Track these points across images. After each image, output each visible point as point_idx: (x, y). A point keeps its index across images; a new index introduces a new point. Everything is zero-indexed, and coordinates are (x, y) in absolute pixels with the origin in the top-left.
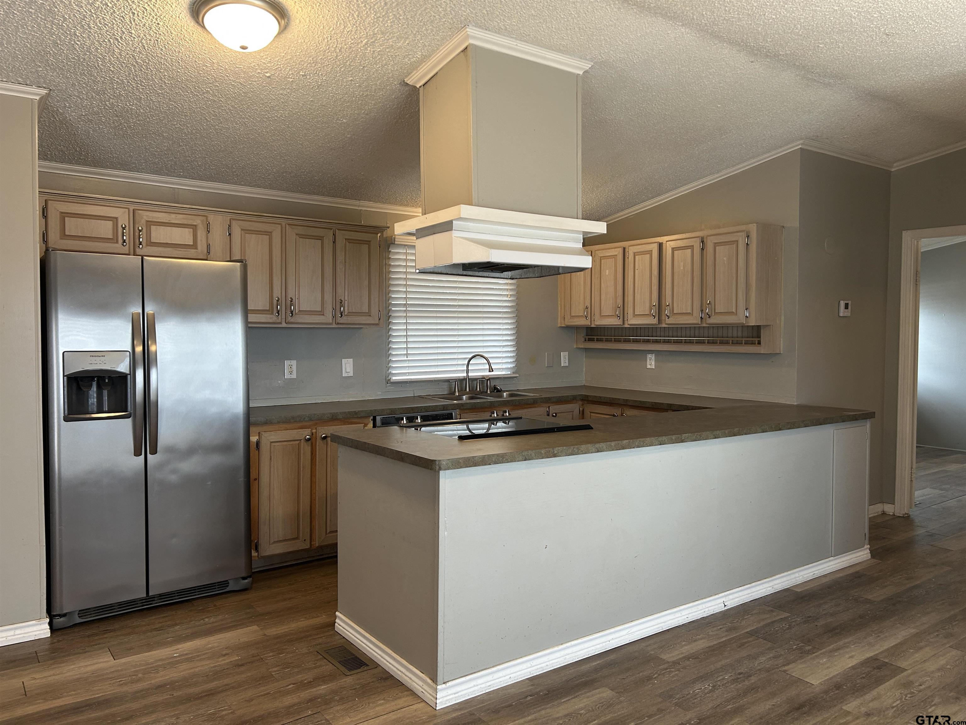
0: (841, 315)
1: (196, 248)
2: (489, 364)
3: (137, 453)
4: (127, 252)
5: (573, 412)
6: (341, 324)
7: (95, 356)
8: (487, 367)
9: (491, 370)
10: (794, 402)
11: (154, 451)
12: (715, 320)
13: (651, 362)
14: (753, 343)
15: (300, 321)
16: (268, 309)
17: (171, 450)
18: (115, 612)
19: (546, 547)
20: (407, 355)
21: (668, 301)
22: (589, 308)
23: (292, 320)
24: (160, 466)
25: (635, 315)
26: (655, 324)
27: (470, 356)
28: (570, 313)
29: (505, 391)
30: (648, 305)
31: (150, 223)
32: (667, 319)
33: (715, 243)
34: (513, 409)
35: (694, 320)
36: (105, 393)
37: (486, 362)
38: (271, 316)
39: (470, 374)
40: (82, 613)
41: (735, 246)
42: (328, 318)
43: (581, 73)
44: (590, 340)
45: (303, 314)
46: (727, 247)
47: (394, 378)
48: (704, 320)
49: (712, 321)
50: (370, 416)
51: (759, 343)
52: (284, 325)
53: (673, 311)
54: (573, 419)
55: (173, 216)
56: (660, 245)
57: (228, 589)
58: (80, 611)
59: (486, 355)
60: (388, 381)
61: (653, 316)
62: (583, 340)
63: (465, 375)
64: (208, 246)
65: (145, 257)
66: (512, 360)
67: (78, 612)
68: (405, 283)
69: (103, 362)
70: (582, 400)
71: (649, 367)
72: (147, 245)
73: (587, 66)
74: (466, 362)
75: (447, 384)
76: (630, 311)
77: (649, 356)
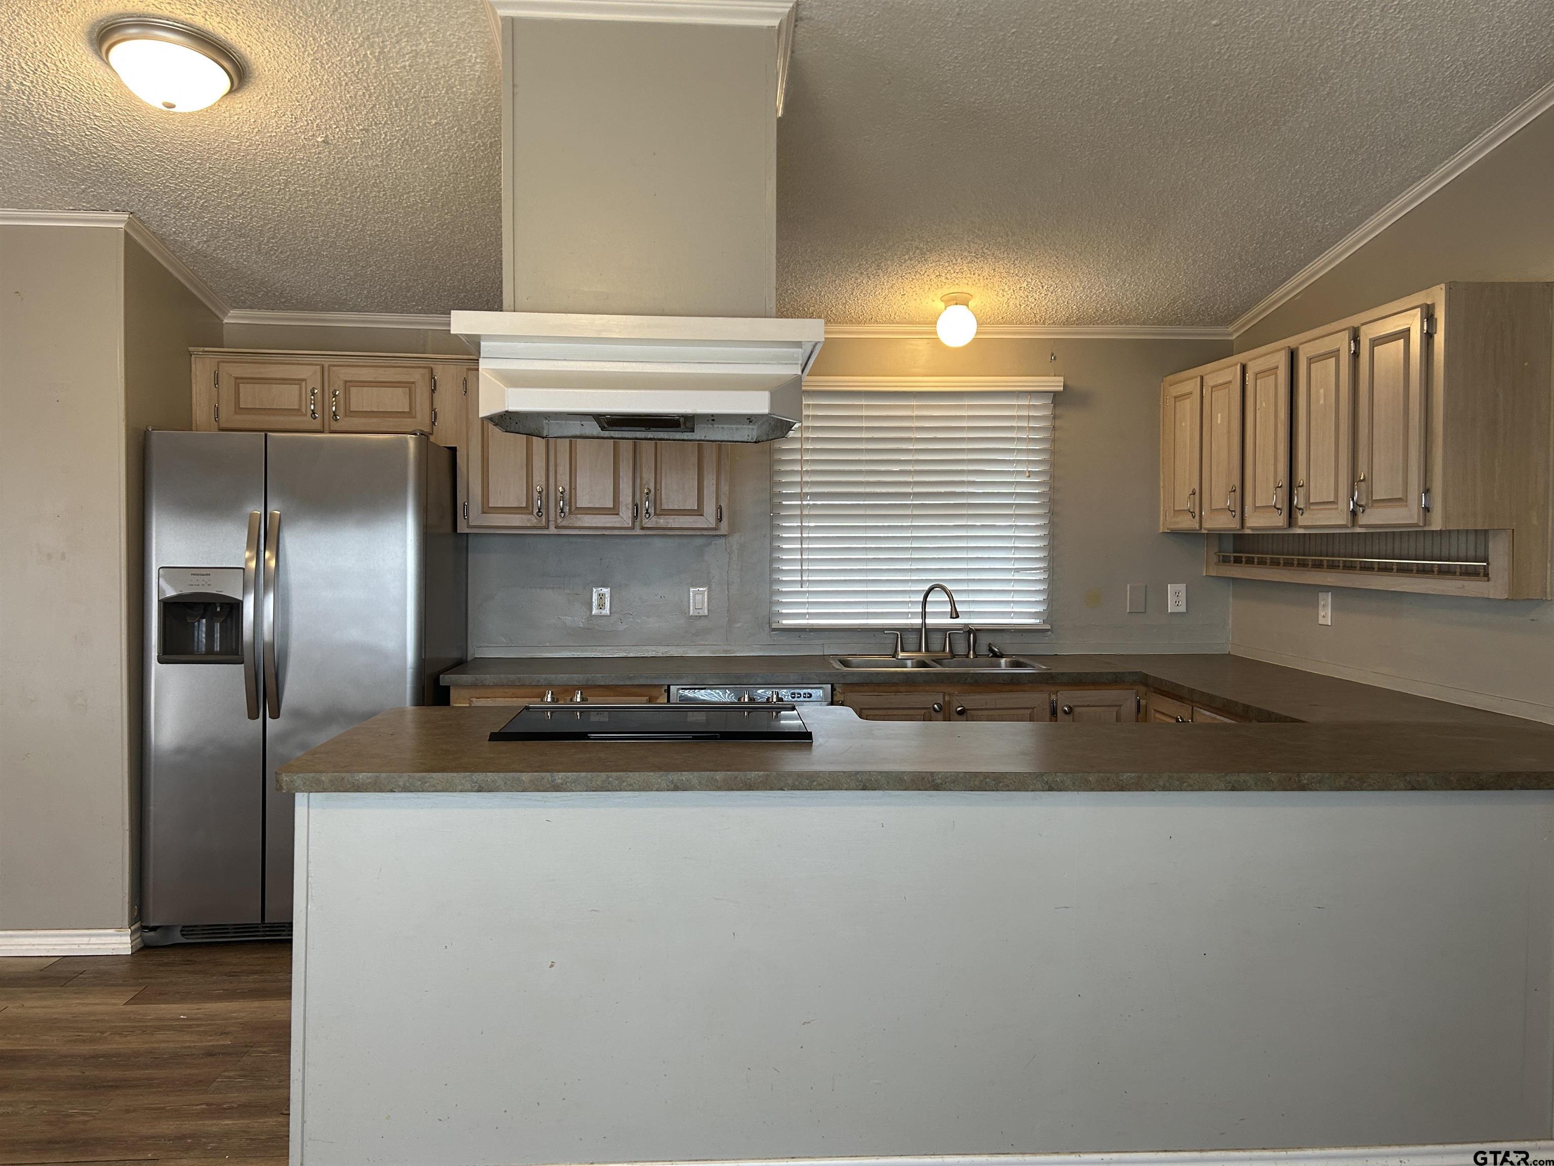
1: (415, 417)
2: (953, 603)
3: (253, 715)
4: (319, 427)
5: (1120, 706)
6: (648, 528)
7: (198, 575)
8: (948, 609)
9: (955, 614)
11: (276, 715)
12: (1377, 517)
15: (579, 524)
16: (524, 505)
17: (298, 714)
18: (228, 937)
19: (552, 966)
20: (802, 583)
21: (1302, 475)
22: (1197, 494)
23: (564, 523)
24: (283, 737)
25: (1255, 508)
27: (927, 587)
28: (1174, 506)
30: (1271, 485)
31: (348, 384)
32: (1299, 516)
33: (1373, 340)
35: (1340, 517)
36: (218, 626)
37: (948, 599)
38: (530, 516)
39: (928, 621)
40: (187, 930)
41: (1405, 341)
42: (625, 517)
44: (1231, 560)
45: (582, 514)
46: (1391, 345)
47: (785, 622)
48: (1357, 518)
49: (1367, 519)
50: (661, 685)
51: (1487, 573)
52: (553, 530)
53: (1308, 498)
54: (1118, 719)
55: (381, 370)
56: (1293, 355)
58: (184, 927)
59: (950, 587)
60: (777, 627)
61: (1278, 509)
62: (1216, 560)
63: (919, 621)
64: (433, 411)
65: (269, 434)
66: (1040, 598)
67: (180, 928)
68: (800, 458)
69: (206, 582)
70: (1142, 683)
71: (1321, 621)
72: (346, 415)
74: (923, 598)
76: (1249, 500)
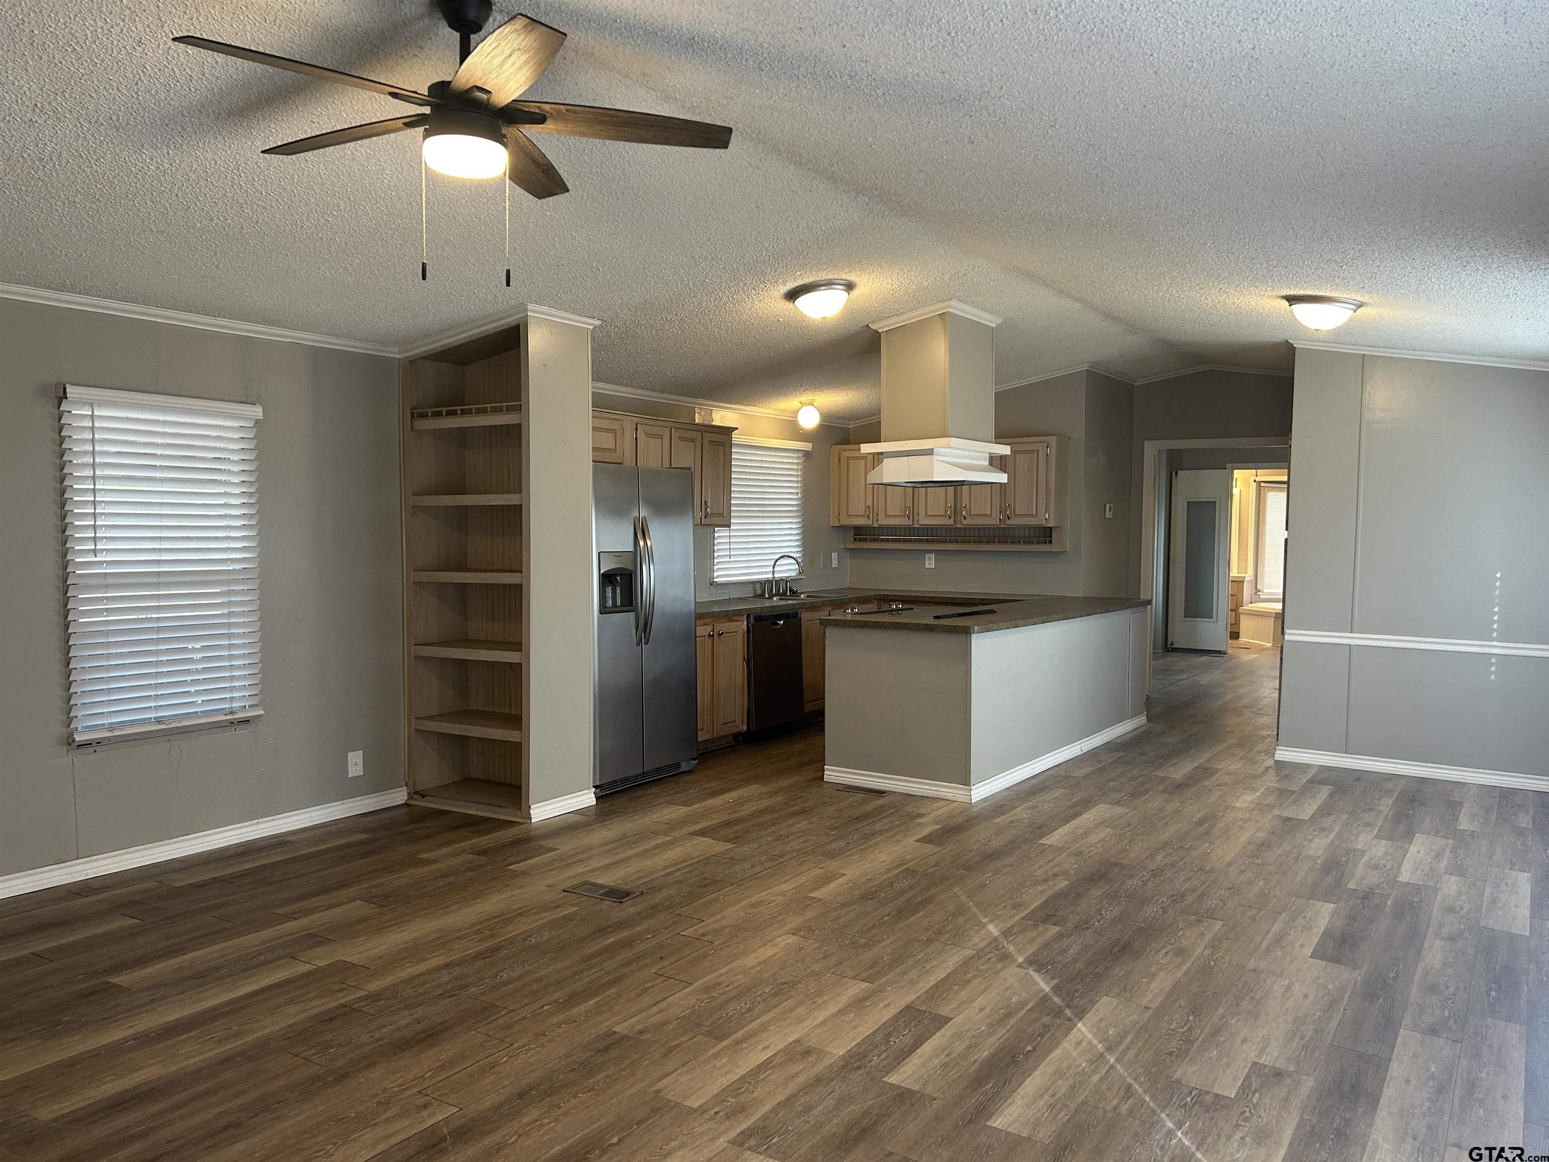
0: (1107, 516)
2: (798, 564)
6: (704, 525)
7: (617, 556)
10: (1080, 594)
12: (1013, 522)
13: (930, 562)
14: (1045, 542)
20: (726, 556)
21: (965, 502)
22: (871, 508)
25: (927, 516)
26: (952, 525)
27: (777, 557)
28: (847, 512)
29: (802, 593)
30: (942, 505)
32: (963, 520)
33: (1015, 451)
34: (833, 609)
35: (994, 521)
36: (619, 589)
37: (795, 562)
39: (776, 575)
41: (1036, 454)
43: (994, 326)
44: (860, 540)
46: (1027, 455)
47: (717, 580)
48: (1003, 522)
49: (1009, 522)
50: (744, 615)
51: (1050, 542)
53: (970, 512)
57: (681, 770)
60: (712, 583)
61: (949, 516)
62: (853, 539)
63: (771, 576)
69: (621, 561)
70: (878, 600)
73: (999, 321)
74: (772, 563)
75: (751, 586)
76: (922, 512)
77: (927, 556)
